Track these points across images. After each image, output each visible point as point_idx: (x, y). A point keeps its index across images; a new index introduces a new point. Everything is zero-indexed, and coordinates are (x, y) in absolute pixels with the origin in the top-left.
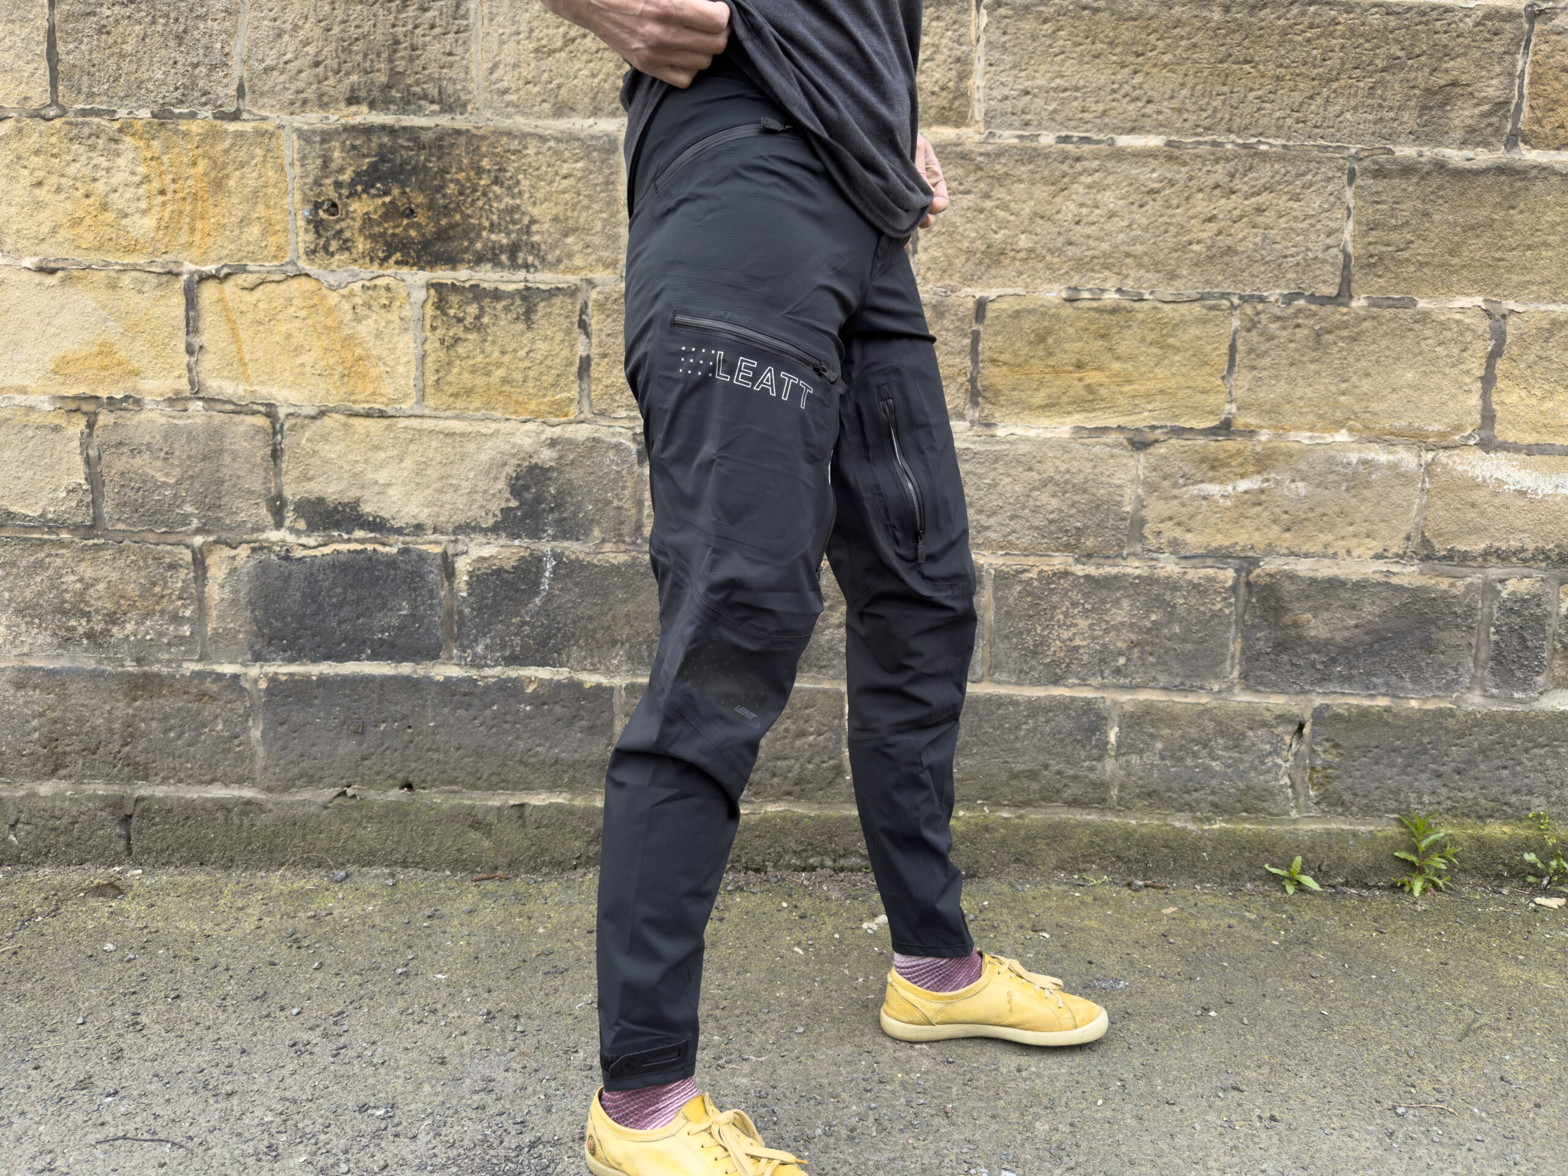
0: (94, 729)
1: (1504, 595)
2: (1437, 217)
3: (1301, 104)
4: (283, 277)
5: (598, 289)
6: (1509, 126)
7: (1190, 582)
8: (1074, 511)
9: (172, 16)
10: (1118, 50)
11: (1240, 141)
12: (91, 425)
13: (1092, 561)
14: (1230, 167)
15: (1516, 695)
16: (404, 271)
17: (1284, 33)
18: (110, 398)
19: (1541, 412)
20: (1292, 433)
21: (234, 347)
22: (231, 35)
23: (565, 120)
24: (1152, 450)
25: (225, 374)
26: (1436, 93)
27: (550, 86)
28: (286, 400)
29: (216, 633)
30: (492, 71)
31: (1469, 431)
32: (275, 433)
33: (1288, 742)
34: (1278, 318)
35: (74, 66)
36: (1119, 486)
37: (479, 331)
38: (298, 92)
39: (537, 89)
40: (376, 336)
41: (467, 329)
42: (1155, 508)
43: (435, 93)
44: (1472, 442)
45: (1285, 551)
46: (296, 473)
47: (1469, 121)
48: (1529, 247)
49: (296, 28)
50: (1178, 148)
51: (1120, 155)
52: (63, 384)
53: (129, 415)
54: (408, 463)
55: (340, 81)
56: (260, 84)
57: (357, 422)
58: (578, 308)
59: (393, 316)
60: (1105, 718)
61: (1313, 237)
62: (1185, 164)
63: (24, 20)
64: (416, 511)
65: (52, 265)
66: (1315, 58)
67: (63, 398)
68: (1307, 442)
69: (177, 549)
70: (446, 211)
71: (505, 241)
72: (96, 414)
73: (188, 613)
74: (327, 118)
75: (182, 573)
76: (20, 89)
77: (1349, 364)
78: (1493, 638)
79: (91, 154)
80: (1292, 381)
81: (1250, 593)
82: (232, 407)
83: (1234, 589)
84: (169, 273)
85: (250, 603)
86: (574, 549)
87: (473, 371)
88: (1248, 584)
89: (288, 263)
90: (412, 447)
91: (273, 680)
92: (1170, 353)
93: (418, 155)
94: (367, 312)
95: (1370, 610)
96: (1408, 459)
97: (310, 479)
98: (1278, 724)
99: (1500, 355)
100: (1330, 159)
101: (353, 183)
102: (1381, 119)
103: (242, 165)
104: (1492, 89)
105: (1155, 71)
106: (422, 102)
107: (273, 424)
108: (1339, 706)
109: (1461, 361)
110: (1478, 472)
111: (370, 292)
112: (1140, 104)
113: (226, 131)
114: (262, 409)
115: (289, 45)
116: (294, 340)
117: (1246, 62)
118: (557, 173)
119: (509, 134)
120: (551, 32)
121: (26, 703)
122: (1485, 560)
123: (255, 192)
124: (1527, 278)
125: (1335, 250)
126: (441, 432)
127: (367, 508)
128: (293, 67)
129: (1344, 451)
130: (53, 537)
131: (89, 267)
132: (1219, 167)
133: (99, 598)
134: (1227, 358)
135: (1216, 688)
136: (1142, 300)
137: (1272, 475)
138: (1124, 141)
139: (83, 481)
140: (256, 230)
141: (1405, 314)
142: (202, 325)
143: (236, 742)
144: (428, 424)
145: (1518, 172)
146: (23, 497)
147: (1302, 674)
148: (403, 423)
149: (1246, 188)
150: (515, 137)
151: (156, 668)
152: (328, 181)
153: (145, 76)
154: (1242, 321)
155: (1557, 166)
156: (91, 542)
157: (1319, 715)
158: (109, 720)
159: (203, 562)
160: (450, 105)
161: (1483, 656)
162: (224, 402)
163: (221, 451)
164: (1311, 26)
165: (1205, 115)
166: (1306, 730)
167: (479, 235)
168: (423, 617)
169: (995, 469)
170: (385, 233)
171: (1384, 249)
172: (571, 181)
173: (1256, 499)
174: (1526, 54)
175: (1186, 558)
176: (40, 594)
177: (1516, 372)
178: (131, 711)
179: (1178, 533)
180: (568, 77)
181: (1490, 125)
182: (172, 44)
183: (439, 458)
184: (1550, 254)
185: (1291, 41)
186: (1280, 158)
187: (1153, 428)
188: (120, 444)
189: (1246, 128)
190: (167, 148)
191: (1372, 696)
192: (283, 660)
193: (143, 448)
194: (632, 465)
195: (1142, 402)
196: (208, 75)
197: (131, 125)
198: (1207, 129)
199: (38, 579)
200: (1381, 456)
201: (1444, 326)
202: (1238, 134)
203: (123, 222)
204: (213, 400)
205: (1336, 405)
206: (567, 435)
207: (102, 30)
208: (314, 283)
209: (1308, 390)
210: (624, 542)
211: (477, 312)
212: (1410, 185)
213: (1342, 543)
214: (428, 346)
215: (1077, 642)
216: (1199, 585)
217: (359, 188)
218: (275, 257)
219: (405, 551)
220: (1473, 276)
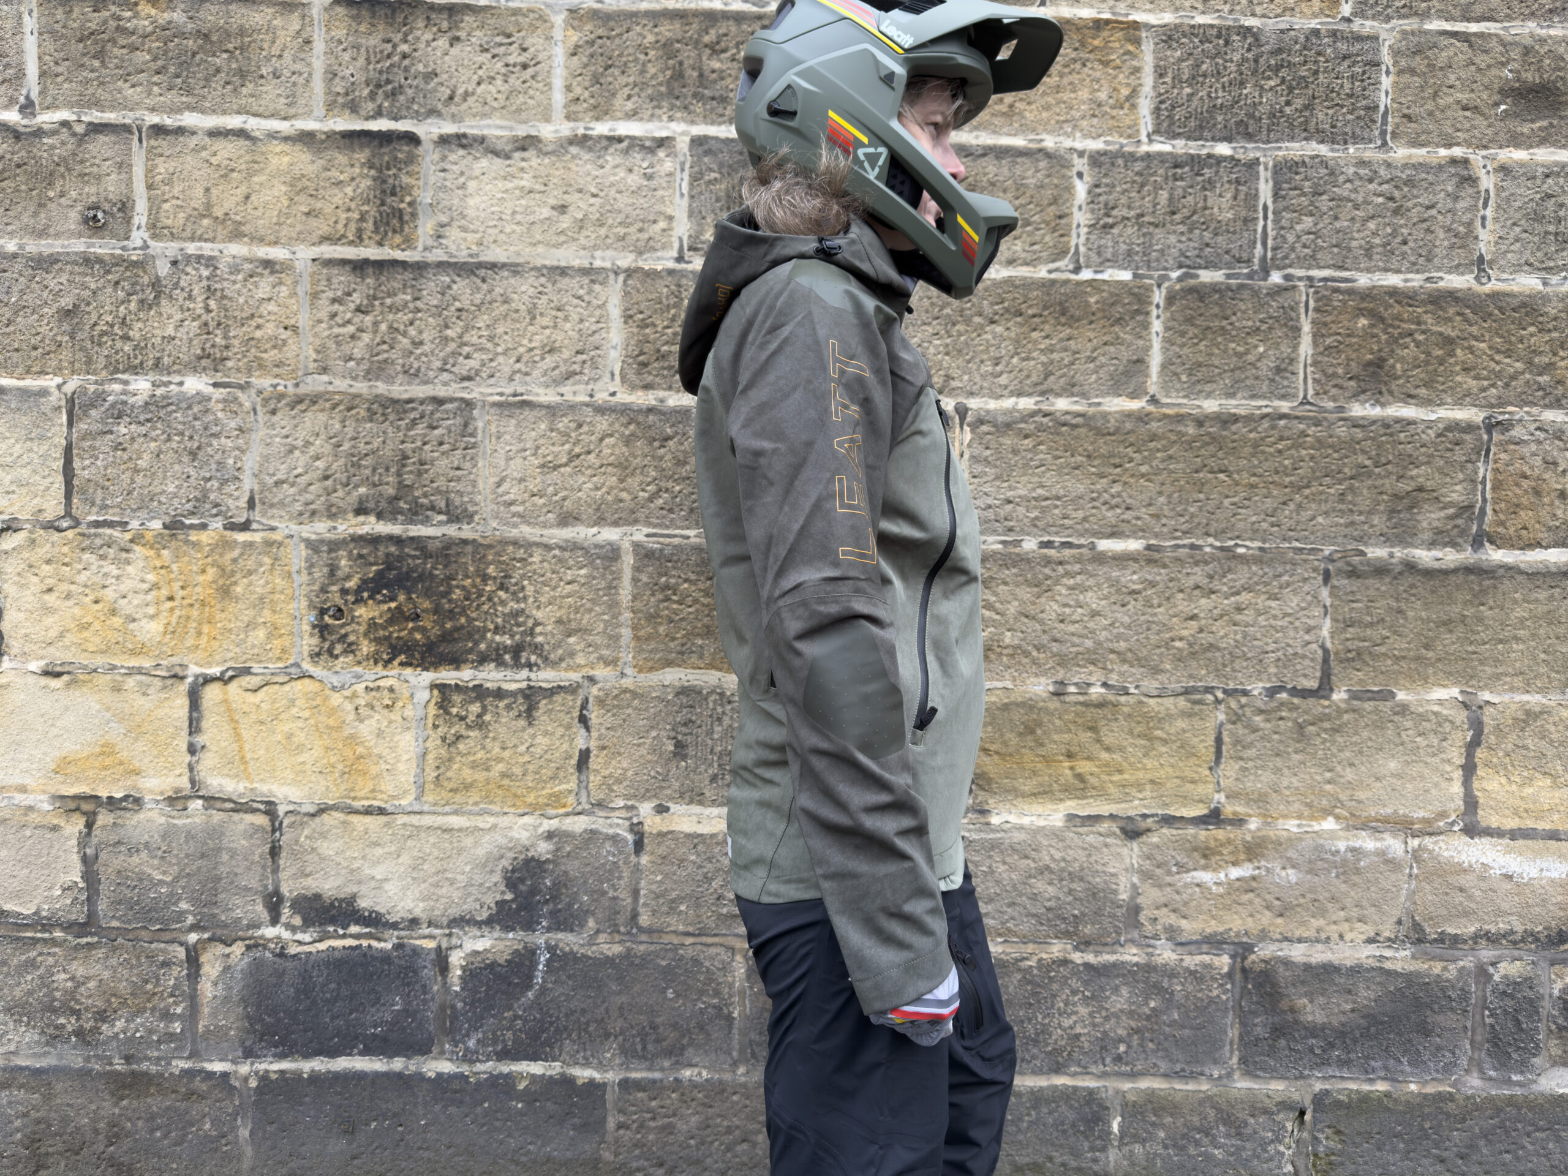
0: (78, 1129)
1: (1497, 978)
2: (1411, 614)
3: (1275, 510)
4: (287, 678)
5: (599, 686)
6: (1475, 528)
7: (1187, 970)
8: (1070, 898)
9: (187, 433)
10: (1096, 463)
11: (1218, 544)
12: (89, 825)
13: (1091, 948)
14: (1209, 569)
15: (1514, 1078)
16: (408, 671)
17: (1256, 445)
18: (110, 798)
19: (1522, 798)
20: (1281, 821)
21: (235, 746)
22: (243, 452)
23: (570, 529)
24: (1144, 838)
25: (225, 771)
26: (1403, 498)
27: (555, 498)
28: (286, 798)
29: (208, 1031)
30: (499, 485)
31: (1453, 817)
32: (274, 831)
33: (1290, 1129)
34: (1261, 712)
35: (89, 480)
36: (1112, 875)
37: (480, 729)
38: (307, 504)
39: (542, 501)
40: (378, 735)
41: (469, 727)
42: (1150, 896)
43: (443, 504)
44: (1456, 828)
45: (1279, 937)
46: (293, 870)
47: (1436, 524)
48: (1501, 641)
49: (308, 444)
50: (1158, 551)
51: (1101, 558)
52: (64, 783)
53: (128, 815)
54: (405, 859)
55: (349, 493)
56: (270, 496)
57: (355, 819)
58: (579, 703)
59: (395, 716)
60: (1107, 1108)
61: (1292, 633)
62: (1165, 566)
63: (42, 438)
64: (412, 905)
65: (58, 669)
66: (1286, 467)
67: (63, 797)
68: (1295, 830)
69: (171, 947)
70: (452, 615)
71: (509, 642)
72: (95, 814)
73: (179, 1010)
74: (335, 528)
75: (175, 971)
76: (35, 501)
77: (1333, 755)
78: (1488, 1021)
79: (102, 563)
80: (1277, 771)
81: (1246, 979)
82: (232, 805)
83: (1230, 975)
84: (175, 676)
85: (243, 1000)
86: (569, 940)
87: (474, 766)
88: (1244, 970)
89: (292, 665)
90: (410, 843)
91: (264, 1078)
92: (1157, 744)
93: (425, 564)
94: (370, 712)
95: (1366, 995)
96: (1394, 845)
97: (307, 876)
98: (1279, 1111)
99: (1479, 744)
100: (1305, 561)
101: (359, 590)
102: (1352, 523)
103: (250, 573)
104: (1456, 494)
105: (1132, 480)
106: (429, 513)
107: (273, 822)
108: (1339, 1091)
109: (1443, 751)
110: (1464, 857)
111: (374, 693)
112: (1118, 511)
113: (235, 541)
114: (262, 807)
115: (300, 460)
116: (295, 739)
117: (1222, 471)
118: (561, 579)
119: (515, 543)
120: (556, 449)
121: (10, 1103)
122: (1476, 943)
123: (261, 599)
124: (1500, 670)
125: (1314, 646)
126: (439, 828)
127: (363, 903)
128: (302, 480)
129: (1332, 839)
130: (46, 935)
131: (95, 671)
132: (1197, 569)
133: (90, 996)
134: (1213, 750)
135: (1216, 1074)
136: (1128, 694)
137: (1263, 863)
138: (1105, 545)
139: (79, 880)
140: (261, 633)
141: (1386, 707)
142: (204, 724)
143: (224, 1141)
144: (427, 820)
145: (1486, 572)
146: (17, 895)
147: (1301, 1059)
148: (401, 819)
149: (1225, 589)
150: (521, 546)
151: (144, 1066)
152: (334, 588)
153: (158, 490)
154: (1227, 714)
155: (1522, 566)
156: (84, 940)
157: (1319, 1100)
158: (94, 1121)
159: (197, 959)
160: (456, 515)
161: (1478, 1038)
162: (224, 800)
163: (219, 849)
164: (1281, 439)
165: (1183, 520)
166: (1308, 1117)
167: (483, 637)
168: (416, 1012)
169: (990, 857)
170: (390, 636)
171: (1361, 644)
172: (575, 587)
173: (1248, 886)
174: (1486, 462)
175: (1182, 944)
176: (30, 993)
177: (1495, 760)
178: (117, 1111)
179: (1173, 919)
180: (573, 490)
181: (1456, 526)
182: (186, 459)
183: (436, 853)
184: (1521, 647)
185: (1263, 452)
186: (1258, 561)
187: (1145, 816)
188: (119, 843)
189: (1223, 532)
190: (177, 557)
191: (1371, 1081)
192: (274, 1056)
193: (141, 847)
194: (629, 855)
195: (1134, 792)
196: (220, 489)
197: (143, 537)
198: (1185, 533)
199: (29, 977)
200: (1368, 843)
201: (1423, 717)
202: (1216, 537)
203: (132, 626)
204: (213, 798)
205: (1322, 794)
206: (564, 828)
207: (118, 447)
208: (317, 684)
209: (1294, 780)
210: (618, 932)
211: (479, 710)
212: (1383, 585)
213: (1334, 927)
214: (429, 744)
215: (1078, 1030)
216: (1196, 971)
217: (365, 595)
218: (280, 659)
219: (399, 947)
220: (1448, 669)
